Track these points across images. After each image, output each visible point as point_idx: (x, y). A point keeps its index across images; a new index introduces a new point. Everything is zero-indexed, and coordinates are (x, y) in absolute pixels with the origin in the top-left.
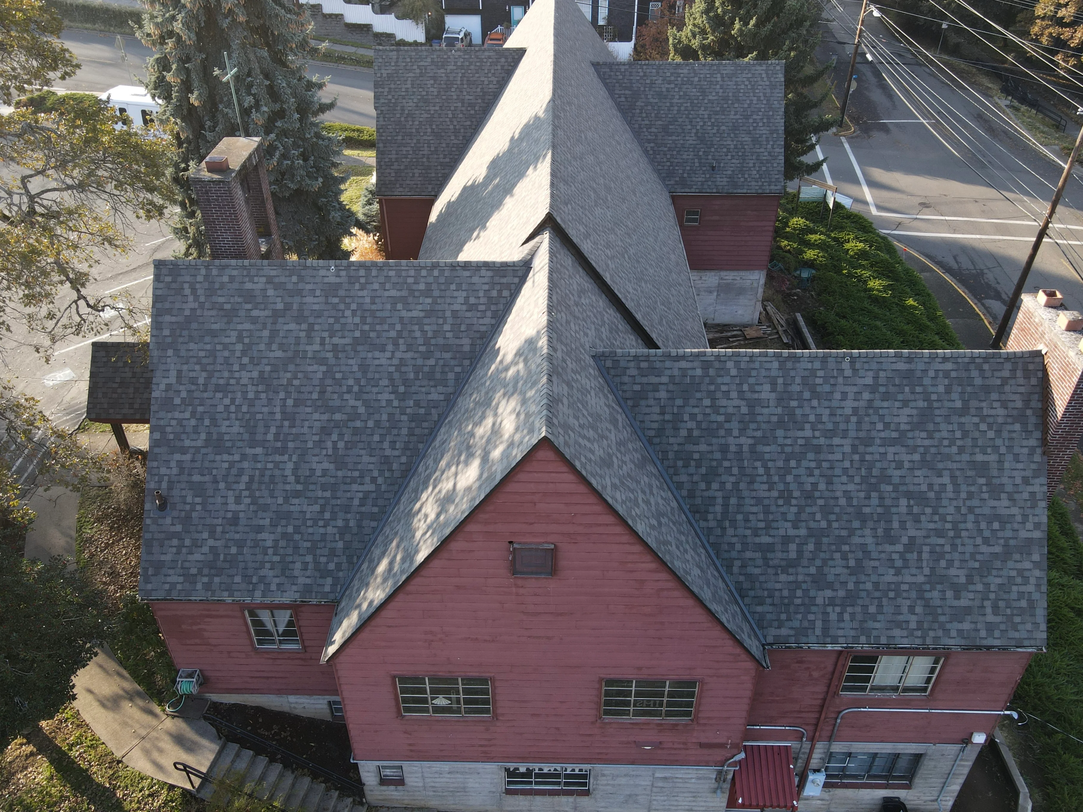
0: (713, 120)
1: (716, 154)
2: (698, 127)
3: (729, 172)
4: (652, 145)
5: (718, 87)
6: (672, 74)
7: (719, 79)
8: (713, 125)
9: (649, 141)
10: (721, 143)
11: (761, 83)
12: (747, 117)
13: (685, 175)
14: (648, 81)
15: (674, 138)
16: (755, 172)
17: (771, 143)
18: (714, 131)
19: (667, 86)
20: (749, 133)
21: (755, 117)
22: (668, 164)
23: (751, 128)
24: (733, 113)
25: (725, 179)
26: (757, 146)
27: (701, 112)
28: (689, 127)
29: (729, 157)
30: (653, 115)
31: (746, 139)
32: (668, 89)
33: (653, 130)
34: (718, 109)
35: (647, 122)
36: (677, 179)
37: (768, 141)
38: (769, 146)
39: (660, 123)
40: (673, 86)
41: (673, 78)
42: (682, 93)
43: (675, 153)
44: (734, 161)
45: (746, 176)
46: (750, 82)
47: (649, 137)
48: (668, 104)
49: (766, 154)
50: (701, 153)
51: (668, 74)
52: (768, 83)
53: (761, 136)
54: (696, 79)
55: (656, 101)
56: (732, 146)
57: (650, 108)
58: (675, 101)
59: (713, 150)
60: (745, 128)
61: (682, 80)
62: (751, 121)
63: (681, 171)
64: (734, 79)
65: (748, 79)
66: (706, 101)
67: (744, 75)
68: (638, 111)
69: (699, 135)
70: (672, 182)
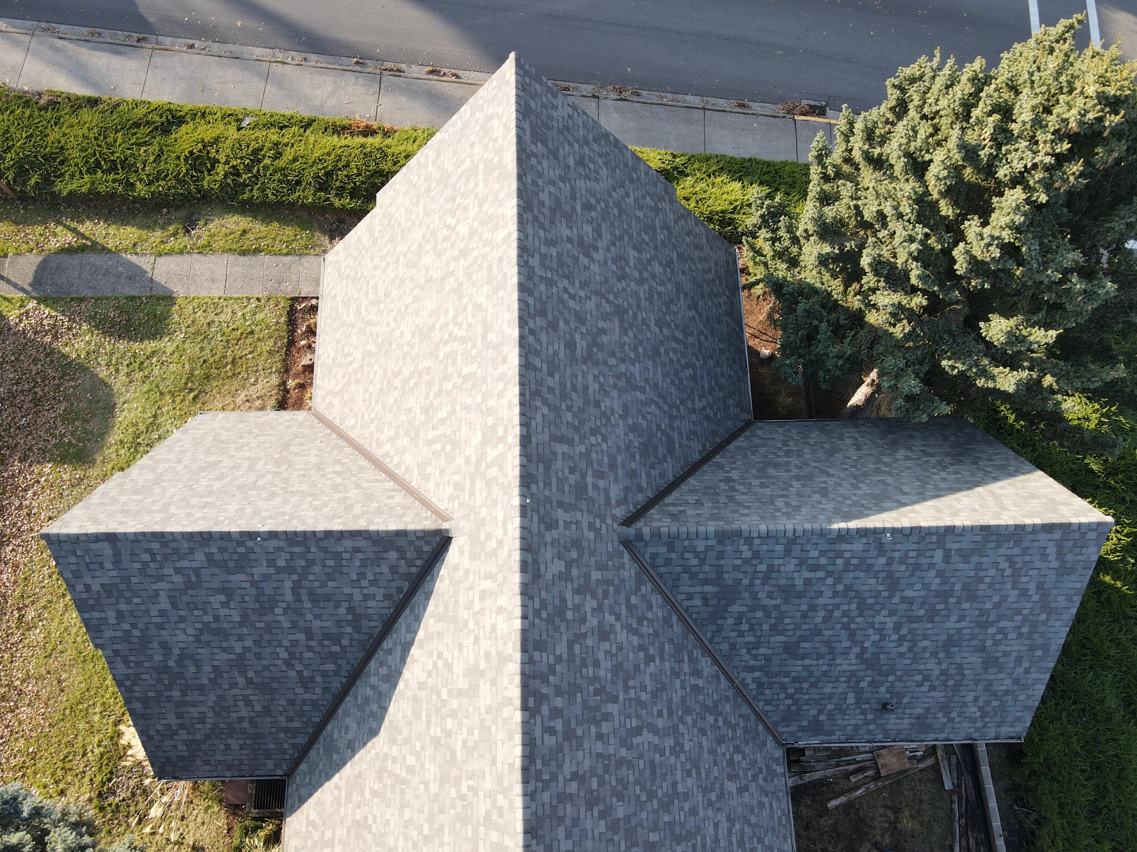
0: (904, 632)
1: (898, 684)
2: (867, 644)
3: (919, 711)
4: (757, 674)
5: (932, 573)
6: (822, 553)
8: (902, 639)
9: (751, 669)
10: (913, 667)
11: (1038, 564)
12: (984, 625)
13: (823, 717)
14: (762, 568)
15: (807, 662)
16: (975, 709)
17: (1026, 664)
18: (904, 649)
19: (807, 574)
21: (1003, 624)
22: (789, 702)
23: (989, 643)
24: (954, 618)
25: (907, 721)
27: (878, 619)
28: (847, 644)
29: (925, 688)
30: (766, 627)
31: (973, 659)
32: (808, 582)
33: (762, 651)
34: (922, 612)
35: (750, 639)
36: (805, 723)
37: (1018, 661)
38: (1020, 670)
39: (781, 638)
40: (821, 574)
41: (823, 561)
42: (840, 588)
43: (805, 685)
44: (933, 694)
45: (954, 715)
46: (1012, 564)
47: (752, 663)
48: (804, 608)
50: (863, 684)
51: (814, 553)
52: (1056, 564)
53: (1006, 654)
54: (882, 561)
55: (779, 601)
56: (937, 672)
57: (759, 614)
58: (822, 601)
59: (891, 678)
60: (974, 643)
61: (847, 563)
62: (991, 631)
63: (813, 712)
64: (975, 559)
65: (1009, 558)
66: (896, 600)
67: (1002, 551)
68: (730, 621)
69: (867, 656)
70: (792, 729)
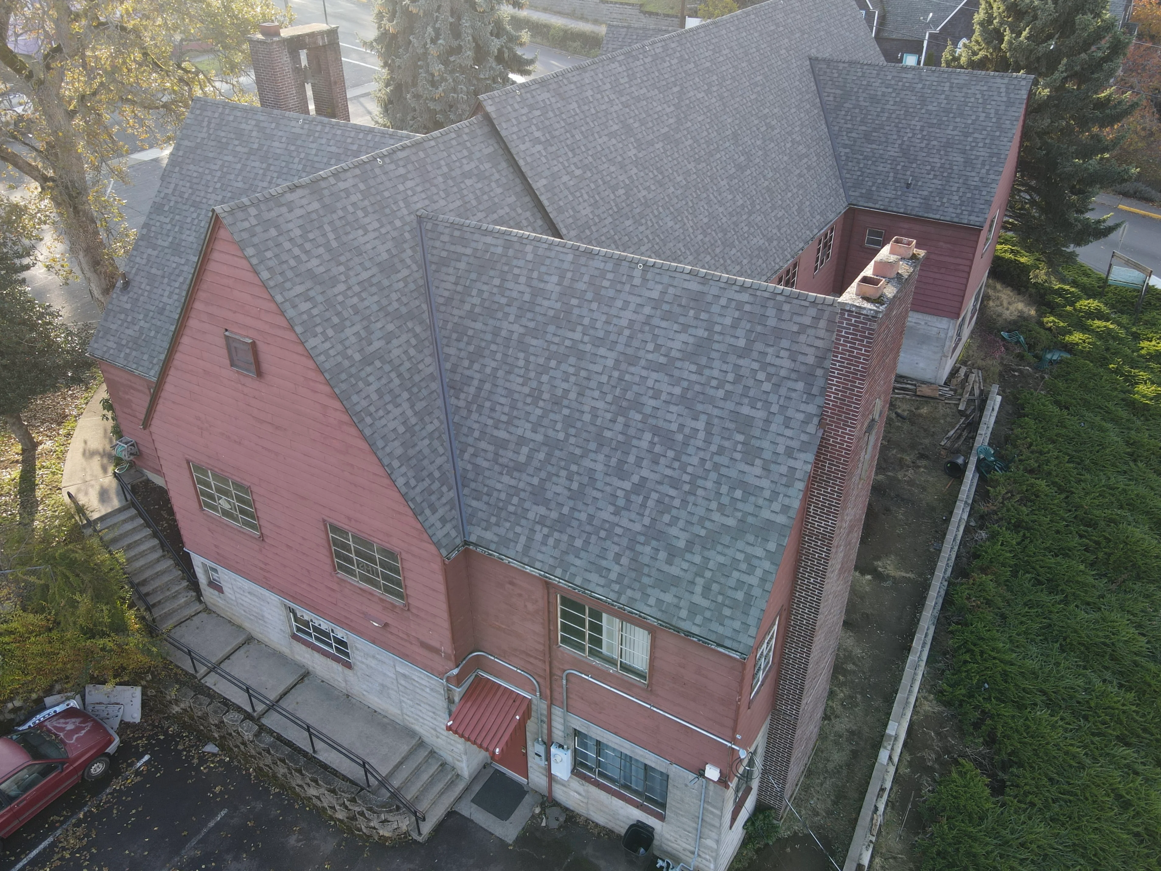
0: (925, 133)
1: (917, 170)
2: (905, 139)
3: (926, 193)
4: (848, 150)
5: (943, 96)
6: (894, 77)
7: (946, 89)
8: (923, 138)
9: (845, 146)
10: (927, 159)
11: (996, 98)
12: (966, 135)
13: (874, 188)
14: (865, 83)
15: (874, 146)
16: (957, 198)
17: (987, 167)
18: (923, 145)
19: (884, 89)
20: (964, 152)
21: (976, 135)
22: (859, 173)
23: (968, 148)
24: (951, 128)
25: (918, 200)
26: (968, 169)
27: (913, 122)
28: (895, 137)
29: (931, 176)
30: (858, 119)
31: (958, 159)
32: (884, 95)
33: (854, 135)
34: (935, 121)
35: (849, 126)
36: (864, 191)
37: (983, 164)
38: (984, 171)
39: (864, 128)
40: (890, 90)
41: (893, 82)
42: (898, 99)
43: (870, 162)
44: (935, 181)
45: (945, 200)
46: (983, 95)
47: (847, 142)
48: (879, 110)
49: (977, 179)
50: (899, 167)
51: (889, 77)
52: (1005, 99)
53: (977, 157)
54: (920, 86)
55: (867, 104)
56: (939, 165)
57: (857, 111)
58: (888, 107)
59: (914, 165)
60: (960, 146)
61: (903, 86)
62: (970, 139)
63: (870, 184)
64: (965, 90)
65: (982, 92)
66: (923, 111)
67: (978, 87)
68: (843, 113)
69: (904, 147)
70: (857, 194)
